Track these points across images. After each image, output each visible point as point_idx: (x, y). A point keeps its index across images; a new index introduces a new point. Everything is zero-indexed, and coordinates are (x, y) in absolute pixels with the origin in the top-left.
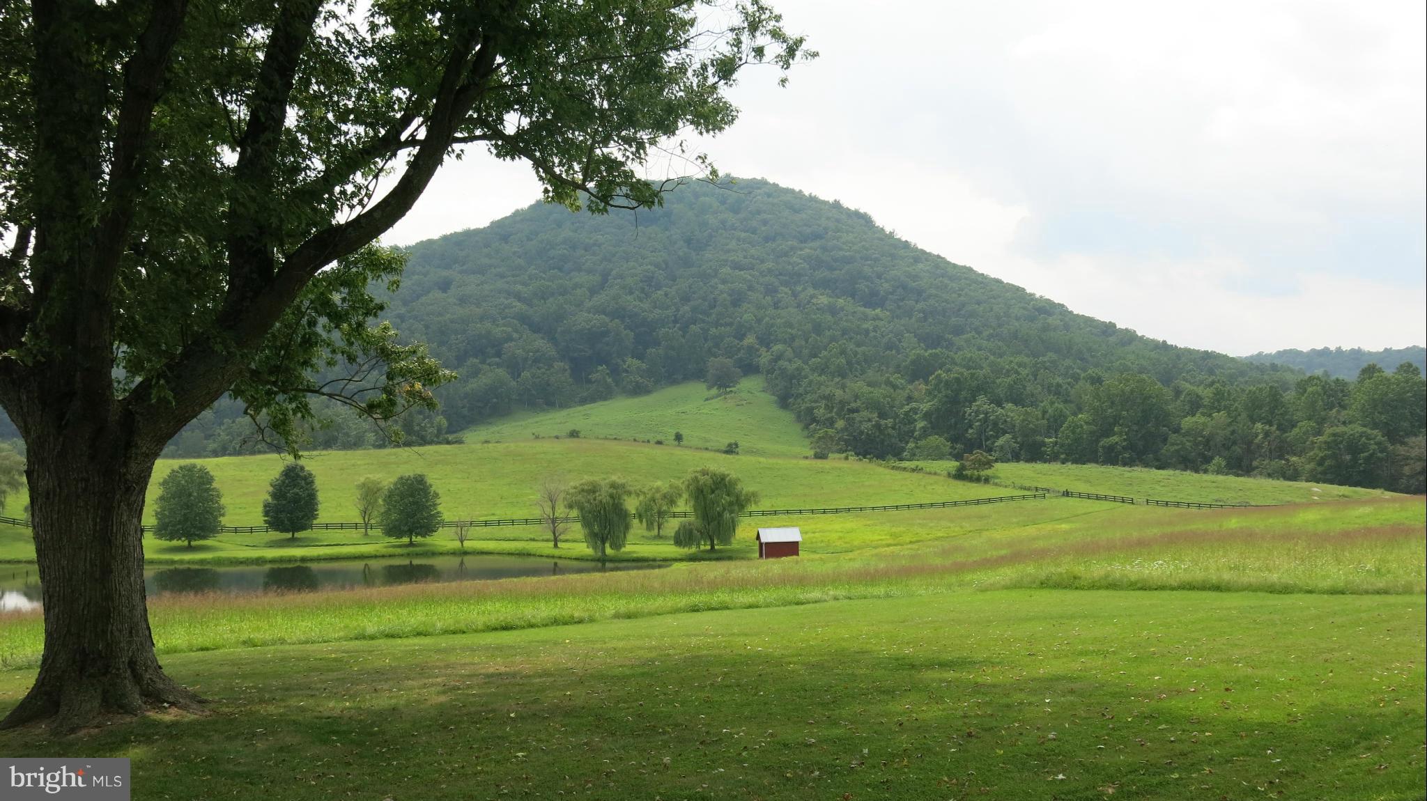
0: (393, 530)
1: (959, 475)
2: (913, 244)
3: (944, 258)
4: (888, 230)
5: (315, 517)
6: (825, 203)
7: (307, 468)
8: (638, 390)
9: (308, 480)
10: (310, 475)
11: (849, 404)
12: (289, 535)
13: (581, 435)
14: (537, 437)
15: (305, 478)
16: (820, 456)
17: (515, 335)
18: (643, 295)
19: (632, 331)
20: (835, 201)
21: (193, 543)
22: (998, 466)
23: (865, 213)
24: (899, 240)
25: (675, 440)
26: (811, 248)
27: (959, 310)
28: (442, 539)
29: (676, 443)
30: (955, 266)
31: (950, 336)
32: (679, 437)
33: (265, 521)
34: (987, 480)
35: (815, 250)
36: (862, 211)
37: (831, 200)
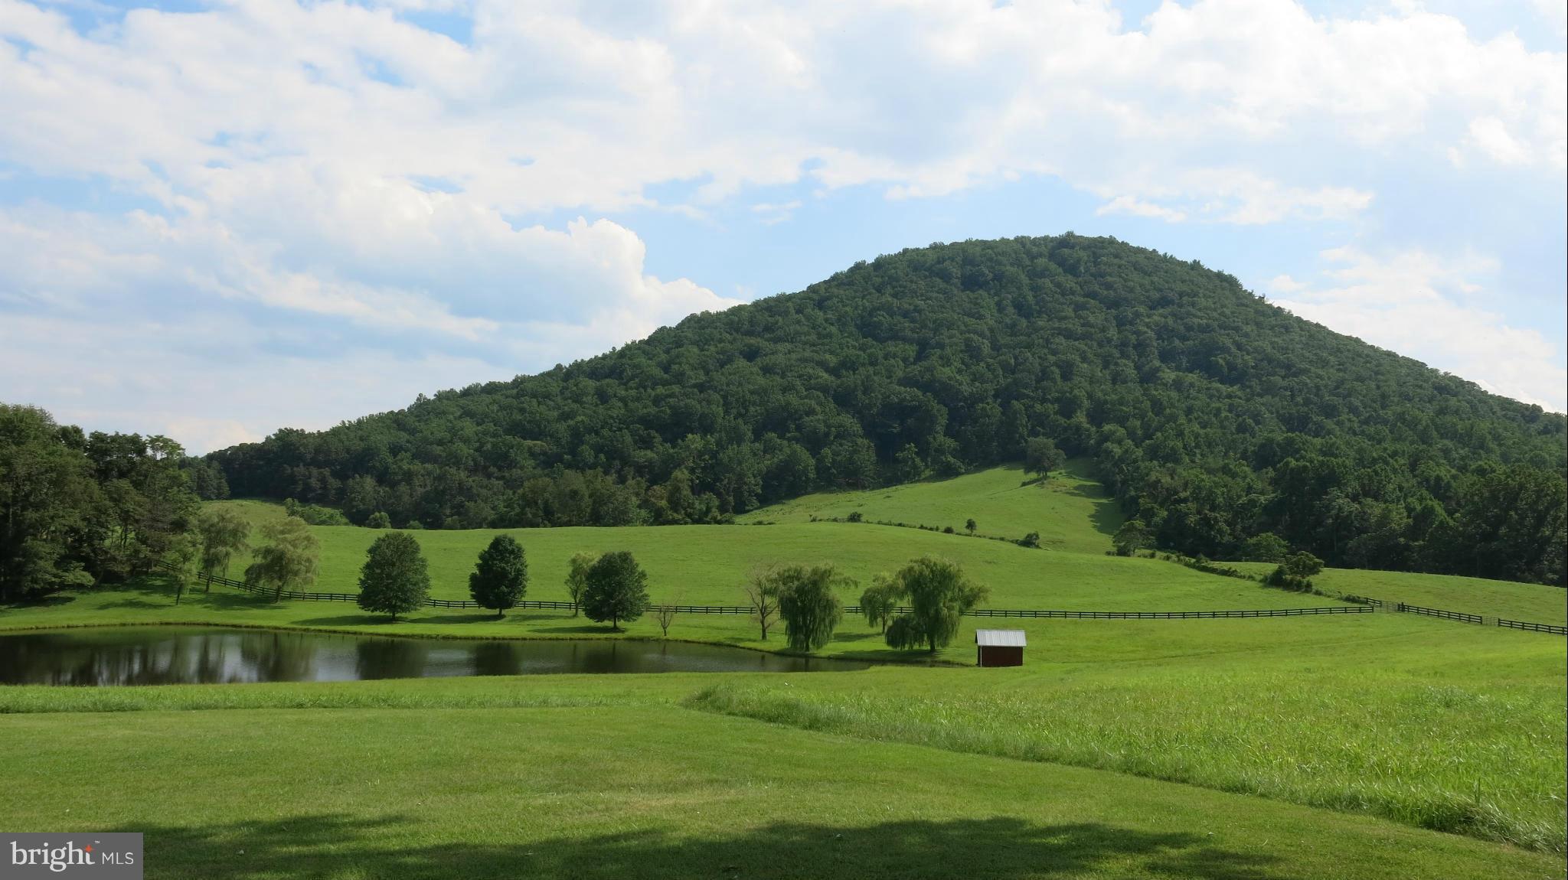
0: (594, 613)
1: (1276, 581)
2: (1287, 311)
3: (1324, 327)
4: (1257, 294)
5: (522, 592)
6: (1183, 264)
7: (517, 542)
8: (946, 472)
9: (517, 553)
10: (520, 549)
11: (1176, 493)
12: (496, 612)
13: (863, 519)
14: (814, 520)
15: (512, 552)
16: (1123, 552)
17: (818, 409)
18: (964, 367)
19: (945, 405)
20: (1195, 261)
21: (397, 615)
22: (1326, 572)
23: (1231, 276)
24: (1270, 306)
25: (967, 527)
26: (1161, 315)
27: (1337, 387)
28: (643, 626)
29: (968, 531)
30: (1336, 336)
31: (1320, 418)
32: (971, 525)
33: (472, 595)
34: (1308, 588)
35: (1166, 317)
36: (1226, 273)
37: (1190, 261)
